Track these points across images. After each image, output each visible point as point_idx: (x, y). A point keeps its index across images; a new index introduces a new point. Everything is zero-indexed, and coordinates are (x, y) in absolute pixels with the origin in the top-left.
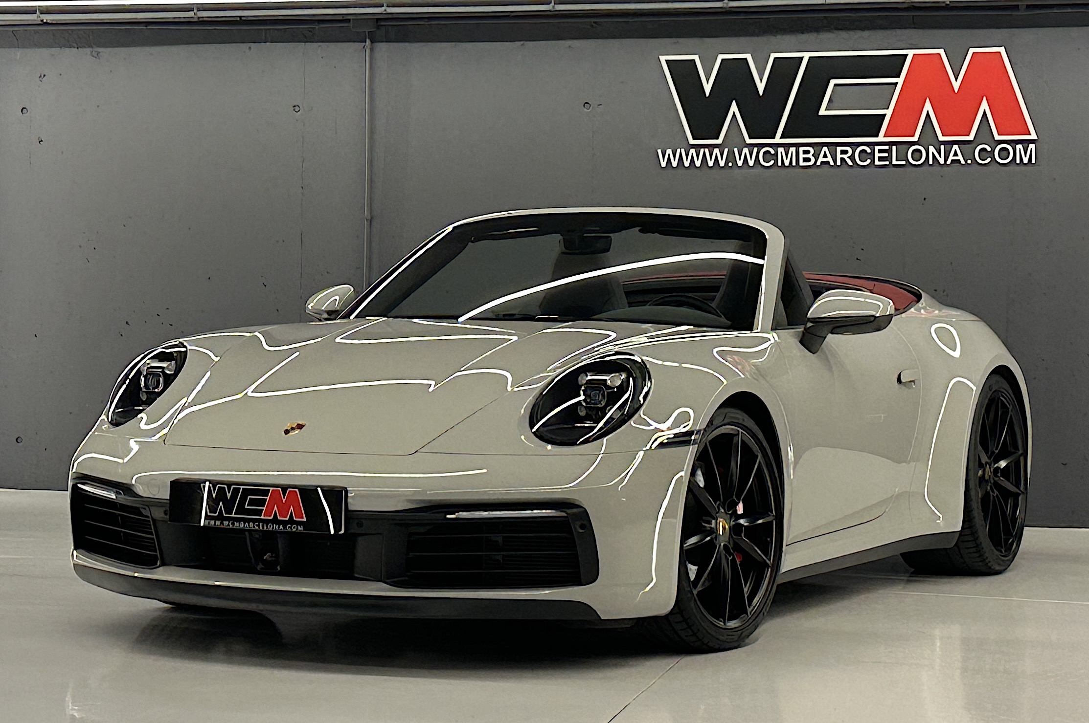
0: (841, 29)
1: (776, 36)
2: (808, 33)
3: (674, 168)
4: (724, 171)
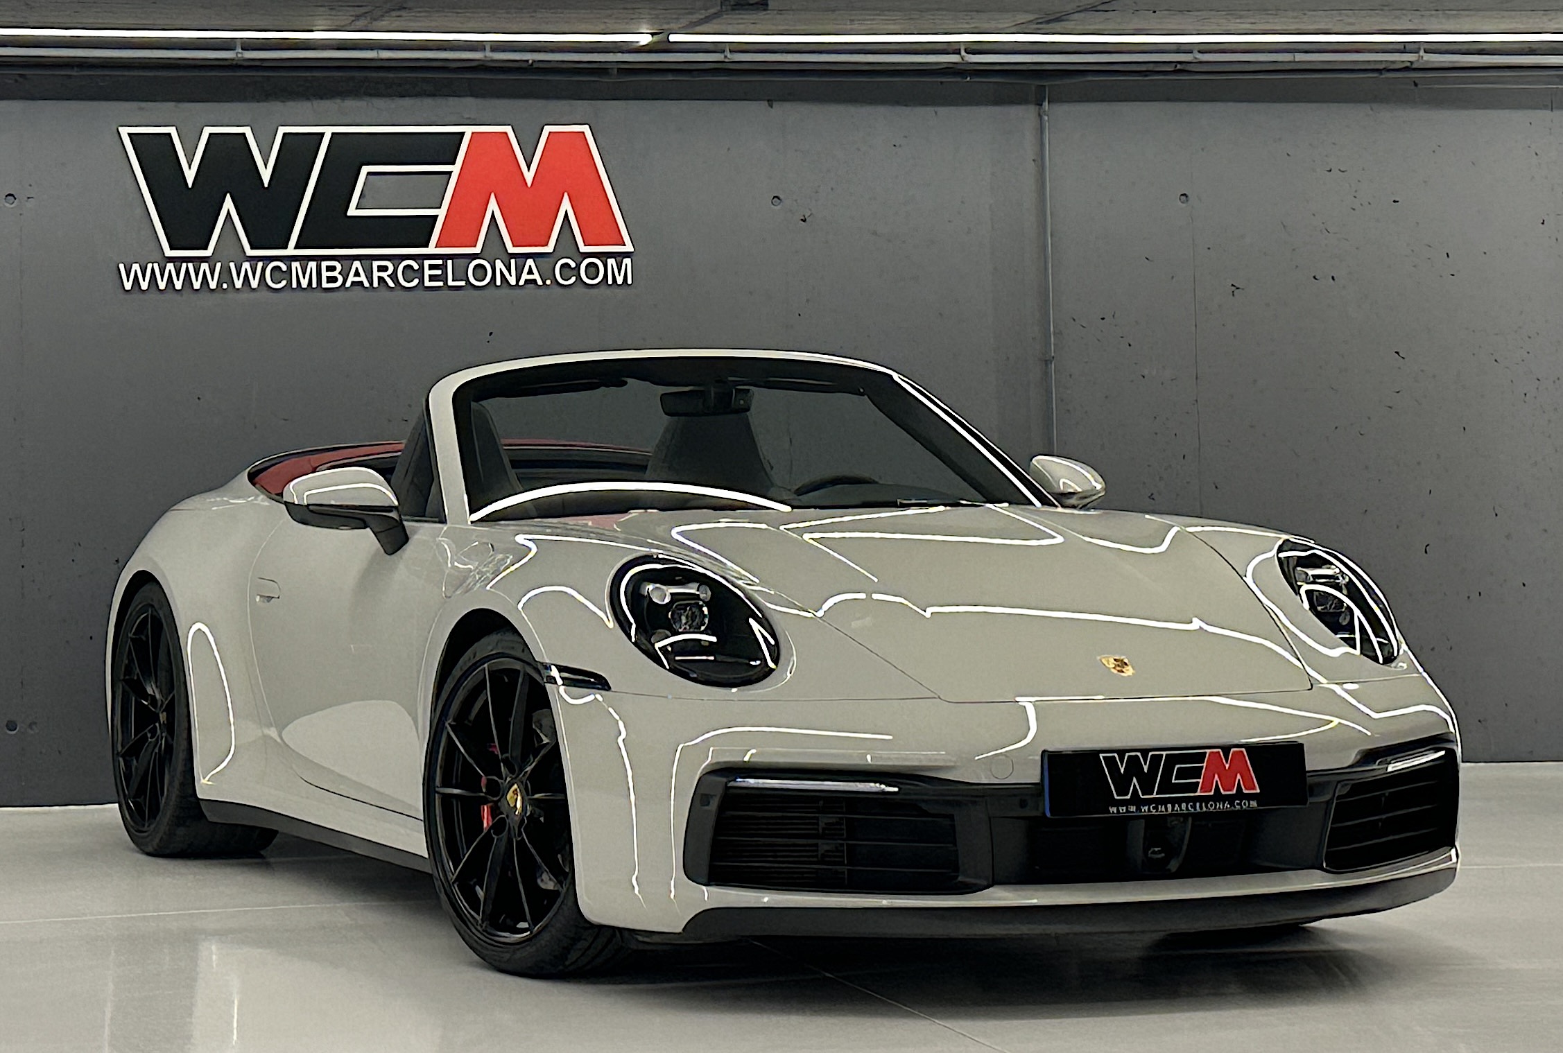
0: (373, 95)
1: (283, 102)
2: (328, 98)
3: (144, 291)
4: (216, 296)
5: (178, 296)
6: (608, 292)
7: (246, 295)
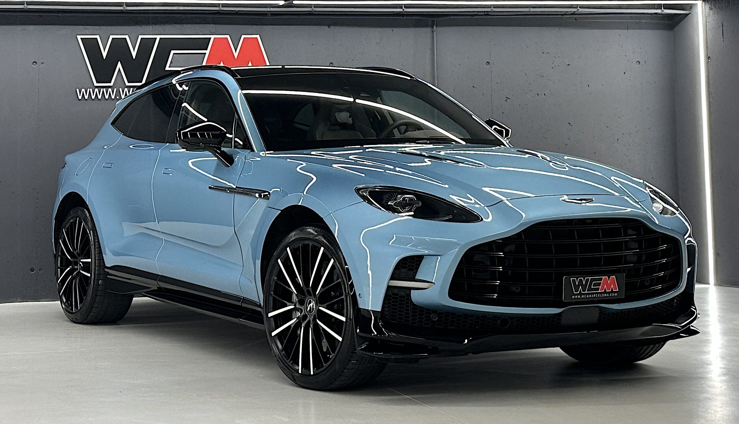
0: (176, 23)
1: (141, 26)
2: (158, 25)
3: (86, 99)
4: (115, 101)
5: (100, 101)
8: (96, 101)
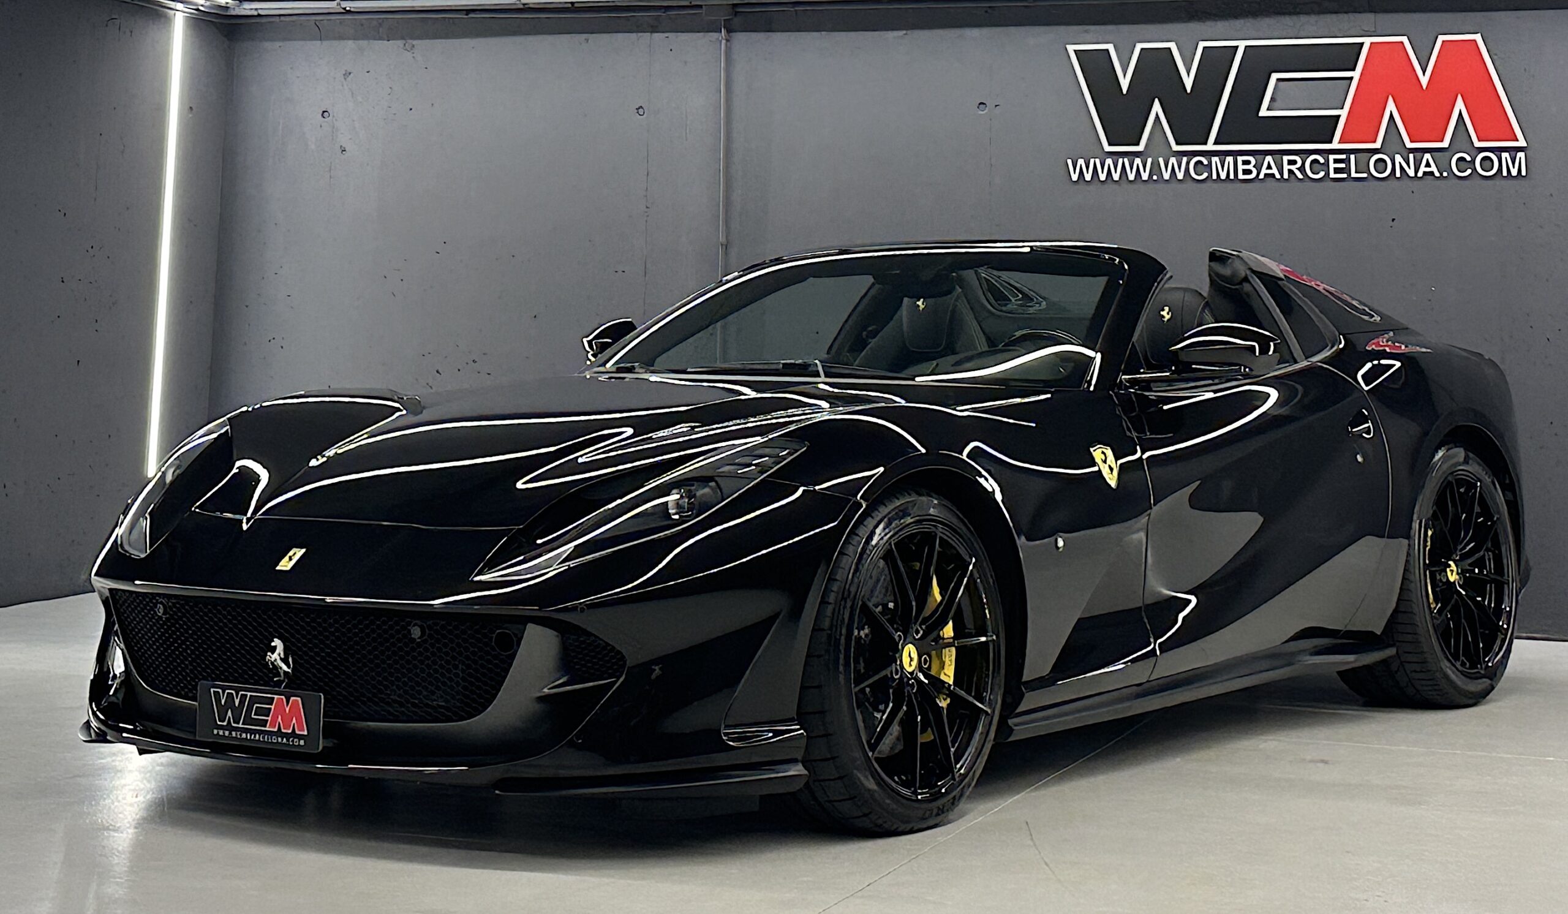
1: (1204, 22)
2: (1243, 18)
4: (1151, 186)
5: (1115, 186)
6: (1504, 182)
7: (1174, 185)
8: (1111, 186)
